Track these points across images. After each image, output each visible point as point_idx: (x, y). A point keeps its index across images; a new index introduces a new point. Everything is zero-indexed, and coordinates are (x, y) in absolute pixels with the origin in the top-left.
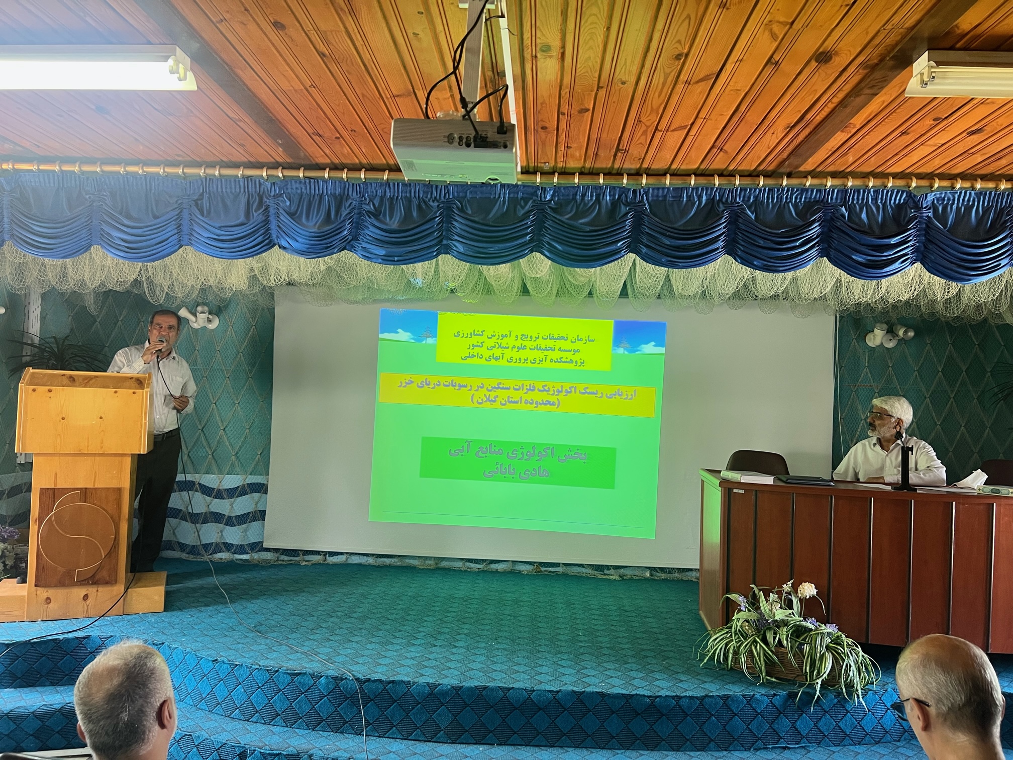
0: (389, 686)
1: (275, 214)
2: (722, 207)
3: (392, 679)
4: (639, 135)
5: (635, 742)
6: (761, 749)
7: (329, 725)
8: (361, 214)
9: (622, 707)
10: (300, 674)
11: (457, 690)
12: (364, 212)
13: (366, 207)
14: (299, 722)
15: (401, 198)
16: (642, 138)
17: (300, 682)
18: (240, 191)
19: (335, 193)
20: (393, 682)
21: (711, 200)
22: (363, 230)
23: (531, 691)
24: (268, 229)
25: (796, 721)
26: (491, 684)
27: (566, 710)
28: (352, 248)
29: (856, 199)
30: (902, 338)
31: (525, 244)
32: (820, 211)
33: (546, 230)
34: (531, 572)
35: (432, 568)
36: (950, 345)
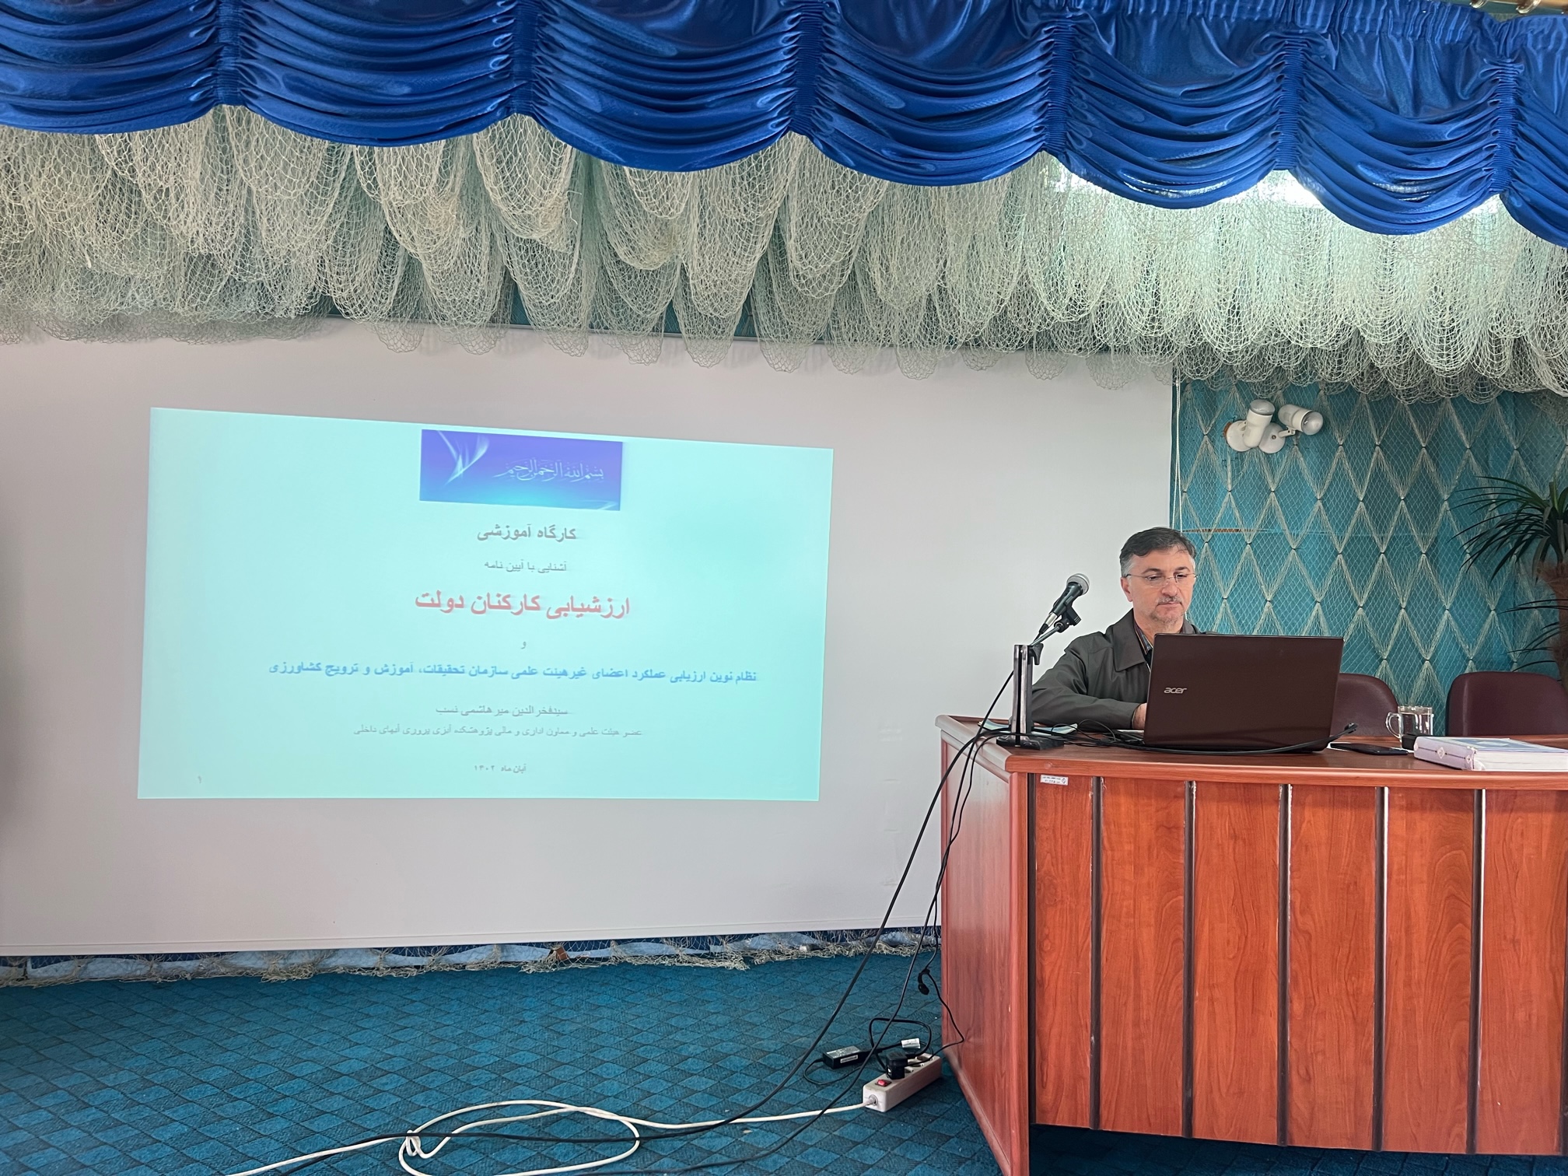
2: (1032, 21)
29: (1358, 22)
30: (1297, 431)
31: (483, 84)
32: (1279, 44)
33: (546, 46)
34: (543, 964)
35: (303, 976)
36: (1377, 448)
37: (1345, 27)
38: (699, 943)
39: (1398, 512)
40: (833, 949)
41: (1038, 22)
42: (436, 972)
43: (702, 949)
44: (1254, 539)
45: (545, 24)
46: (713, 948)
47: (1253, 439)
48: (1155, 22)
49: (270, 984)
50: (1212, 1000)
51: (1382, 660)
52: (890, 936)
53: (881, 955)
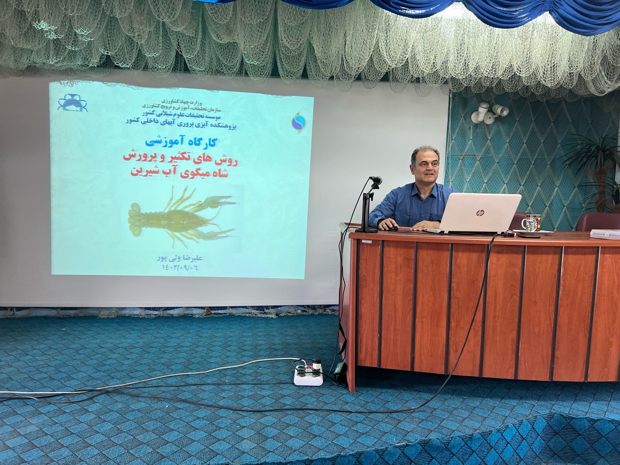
30: (499, 115)
34: (202, 315)
35: (113, 316)
36: (533, 122)
38: (261, 308)
39: (540, 148)
40: (310, 311)
42: (162, 317)
43: (261, 311)
44: (481, 158)
46: (266, 311)
47: (481, 118)
49: (101, 318)
50: (422, 322)
51: (529, 206)
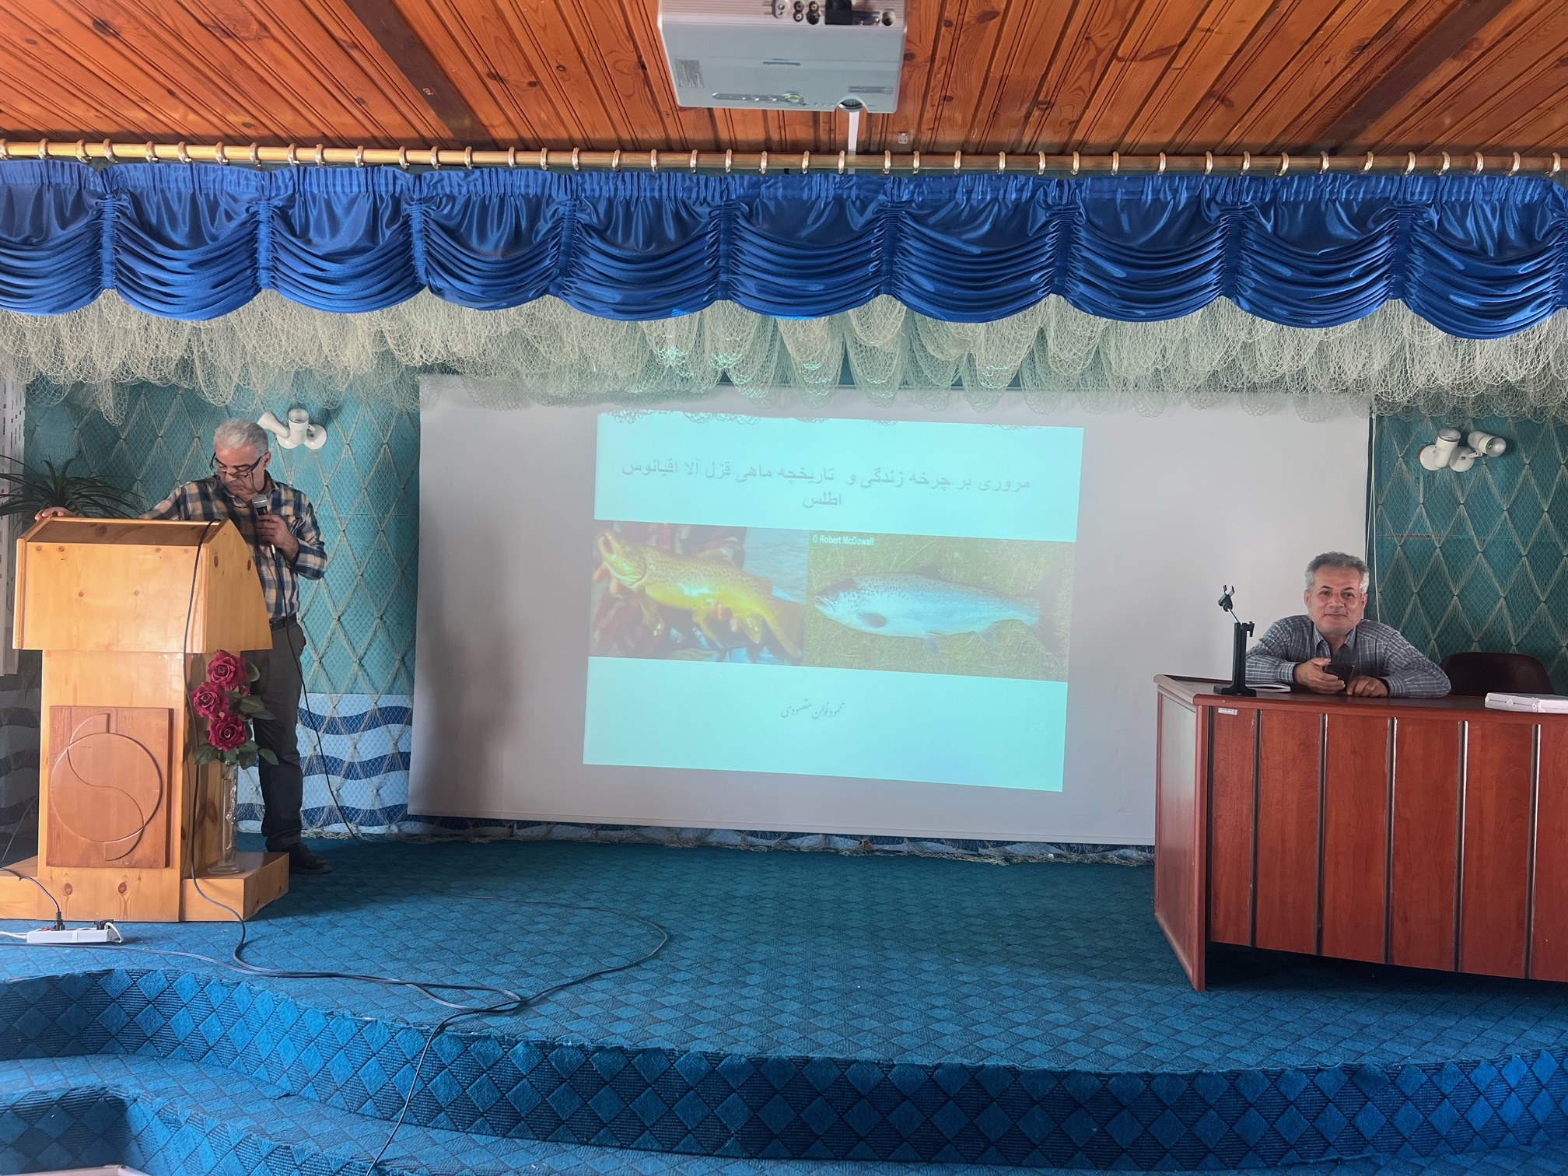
0: (637, 1058)
1: (421, 231)
2: (1215, 212)
3: (641, 1045)
4: (1079, 71)
5: (1073, 1154)
6: (1294, 1164)
7: (531, 1128)
8: (573, 230)
9: (1050, 1093)
10: (478, 1038)
11: (757, 1064)
12: (580, 226)
13: (583, 217)
14: (478, 1121)
15: (645, 201)
16: (1084, 75)
17: (479, 1053)
18: (360, 191)
19: (528, 194)
20: (644, 1051)
21: (1196, 201)
22: (577, 257)
23: (888, 1066)
24: (411, 258)
25: (1355, 1115)
26: (816, 1055)
27: (951, 1098)
28: (561, 291)
29: (1455, 195)
30: (1484, 454)
31: (866, 280)
32: (1391, 216)
33: (902, 253)
34: (855, 850)
35: (691, 845)
36: (1562, 466)
37: (1445, 198)
38: (971, 845)
40: (1074, 857)
41: (1219, 213)
42: (781, 850)
43: (972, 850)
44: (1443, 544)
45: (901, 240)
46: (981, 851)
47: (1443, 460)
48: (1302, 207)
49: (670, 848)
52: (1121, 852)
53: (1113, 865)
